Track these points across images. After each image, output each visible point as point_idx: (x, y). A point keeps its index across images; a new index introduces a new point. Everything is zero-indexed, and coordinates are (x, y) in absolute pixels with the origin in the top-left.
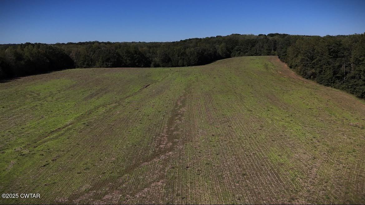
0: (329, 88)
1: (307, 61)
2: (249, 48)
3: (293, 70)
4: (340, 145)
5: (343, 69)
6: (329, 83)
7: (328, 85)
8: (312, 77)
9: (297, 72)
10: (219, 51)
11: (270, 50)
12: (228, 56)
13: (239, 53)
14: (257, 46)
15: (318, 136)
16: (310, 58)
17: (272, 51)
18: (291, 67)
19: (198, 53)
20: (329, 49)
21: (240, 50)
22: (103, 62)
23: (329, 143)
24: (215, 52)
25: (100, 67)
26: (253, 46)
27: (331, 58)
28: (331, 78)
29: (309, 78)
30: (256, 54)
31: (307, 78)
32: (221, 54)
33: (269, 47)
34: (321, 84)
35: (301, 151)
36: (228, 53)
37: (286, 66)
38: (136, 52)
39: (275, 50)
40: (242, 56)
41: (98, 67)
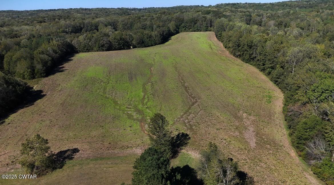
0: (248, 64)
1: (236, 47)
2: (192, 25)
3: (227, 50)
4: (251, 95)
5: (254, 55)
6: (248, 61)
7: (247, 63)
8: (239, 56)
9: (230, 52)
10: (172, 30)
11: (207, 27)
12: (178, 32)
13: (185, 29)
14: (198, 24)
15: (244, 93)
16: (237, 45)
17: (209, 27)
18: (226, 47)
19: (160, 34)
20: (248, 44)
21: (186, 27)
22: (99, 48)
23: (248, 95)
24: (169, 30)
25: (97, 51)
26: (196, 23)
27: (248, 48)
28: (249, 59)
29: (237, 57)
30: (198, 30)
31: (236, 57)
32: (173, 31)
33: (207, 24)
34: (243, 61)
35: (239, 98)
36: (177, 29)
37: (222, 45)
38: (121, 39)
39: (211, 27)
40: (187, 31)
41: (95, 51)
